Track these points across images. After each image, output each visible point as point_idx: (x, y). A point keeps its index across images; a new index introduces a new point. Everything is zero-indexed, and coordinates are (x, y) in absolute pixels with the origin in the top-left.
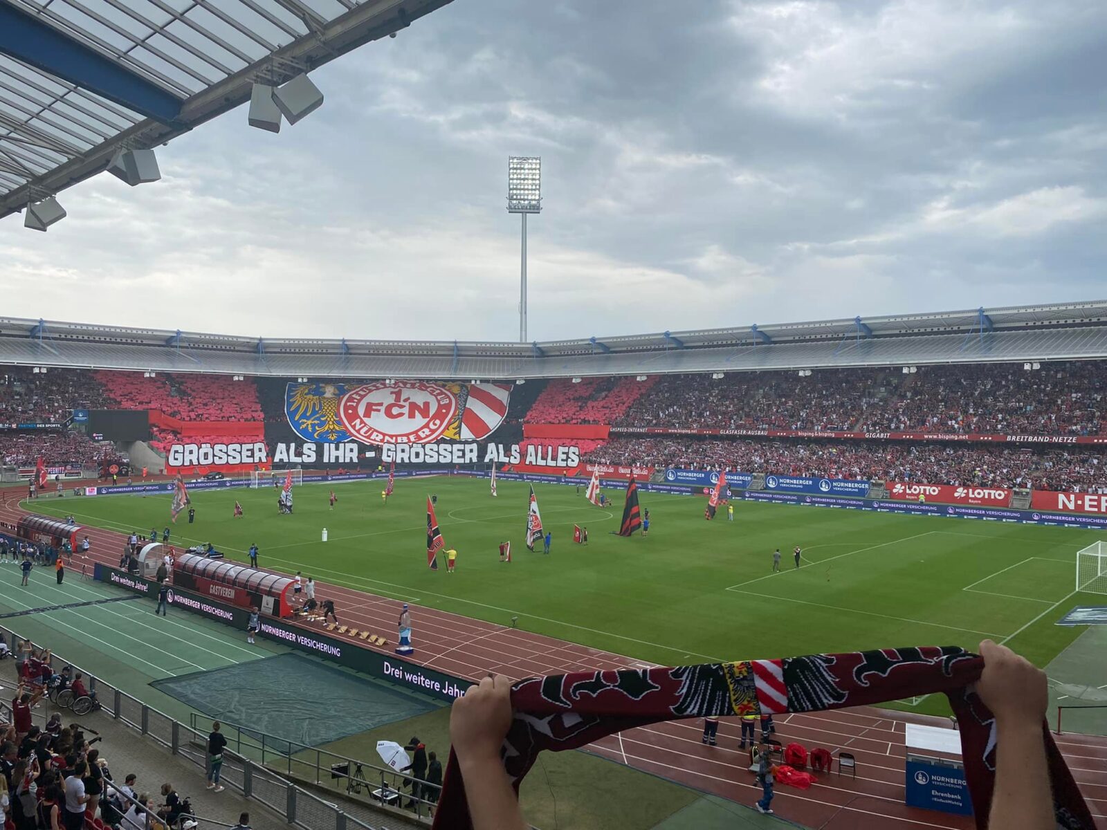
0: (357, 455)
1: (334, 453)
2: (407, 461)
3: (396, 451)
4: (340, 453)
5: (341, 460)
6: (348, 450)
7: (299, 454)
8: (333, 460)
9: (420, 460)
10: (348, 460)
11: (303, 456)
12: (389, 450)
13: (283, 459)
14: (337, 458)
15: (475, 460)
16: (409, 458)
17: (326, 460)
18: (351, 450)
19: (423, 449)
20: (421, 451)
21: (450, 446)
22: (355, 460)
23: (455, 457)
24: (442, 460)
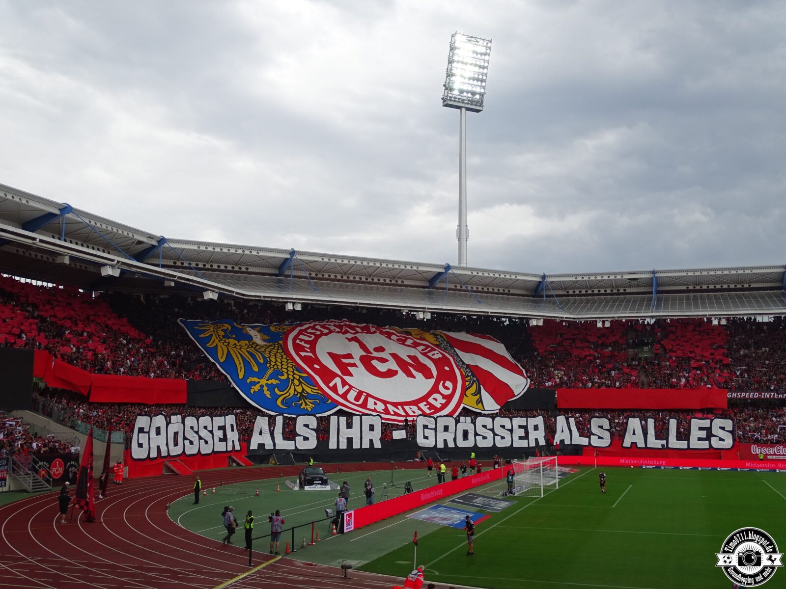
0: (380, 436)
1: (345, 433)
2: (451, 445)
3: (435, 429)
4: (354, 433)
5: (356, 445)
6: (366, 428)
7: (290, 433)
8: (343, 445)
9: (470, 443)
10: (366, 445)
11: (297, 438)
12: (425, 427)
13: (263, 445)
14: (350, 441)
15: (542, 442)
16: (455, 440)
17: (333, 445)
18: (372, 428)
19: (472, 425)
20: (470, 428)
21: (508, 420)
22: (378, 445)
23: (516, 438)
24: (500, 444)
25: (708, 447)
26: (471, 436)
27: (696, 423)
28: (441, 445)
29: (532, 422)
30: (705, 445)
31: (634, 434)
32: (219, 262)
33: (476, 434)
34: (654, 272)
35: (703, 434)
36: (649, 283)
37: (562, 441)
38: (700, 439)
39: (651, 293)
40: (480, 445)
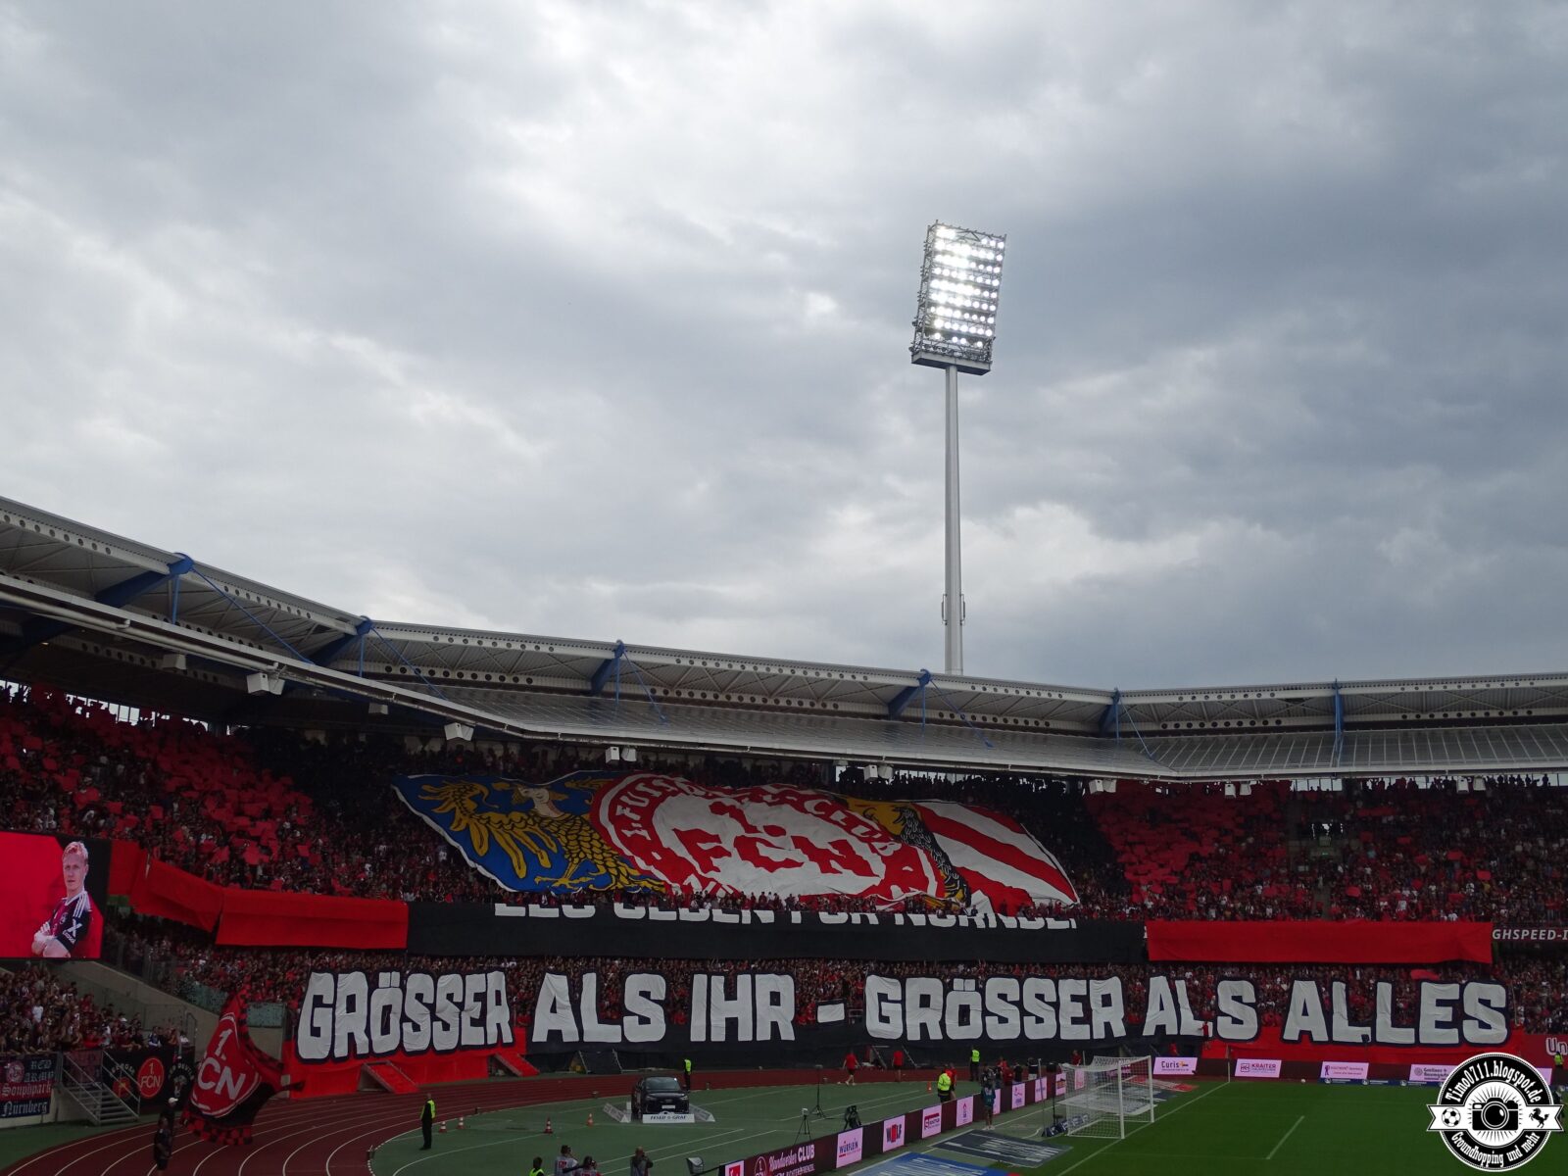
0: (791, 1016)
1: (723, 1010)
2: (935, 1034)
3: (903, 1002)
4: (740, 1008)
5: (745, 1034)
6: (763, 999)
7: (612, 1010)
8: (719, 1035)
9: (973, 1031)
10: (764, 1034)
11: (626, 1019)
12: (883, 997)
13: (559, 1033)
14: (732, 1024)
15: (1119, 1030)
16: (942, 1024)
17: (697, 1034)
18: (775, 999)
19: (978, 994)
20: (973, 1000)
21: (1050, 982)
22: (788, 1034)
23: (1065, 1022)
24: (1034, 1033)
25: (1456, 1040)
26: (975, 1016)
27: (1430, 992)
28: (914, 1035)
29: (1098, 988)
30: (1450, 1037)
31: (1305, 1013)
32: (474, 666)
33: (985, 1013)
34: (1335, 686)
35: (1446, 1014)
36: (1327, 707)
37: (1161, 1029)
38: (1439, 1025)
39: (1332, 727)
40: (993, 1036)
